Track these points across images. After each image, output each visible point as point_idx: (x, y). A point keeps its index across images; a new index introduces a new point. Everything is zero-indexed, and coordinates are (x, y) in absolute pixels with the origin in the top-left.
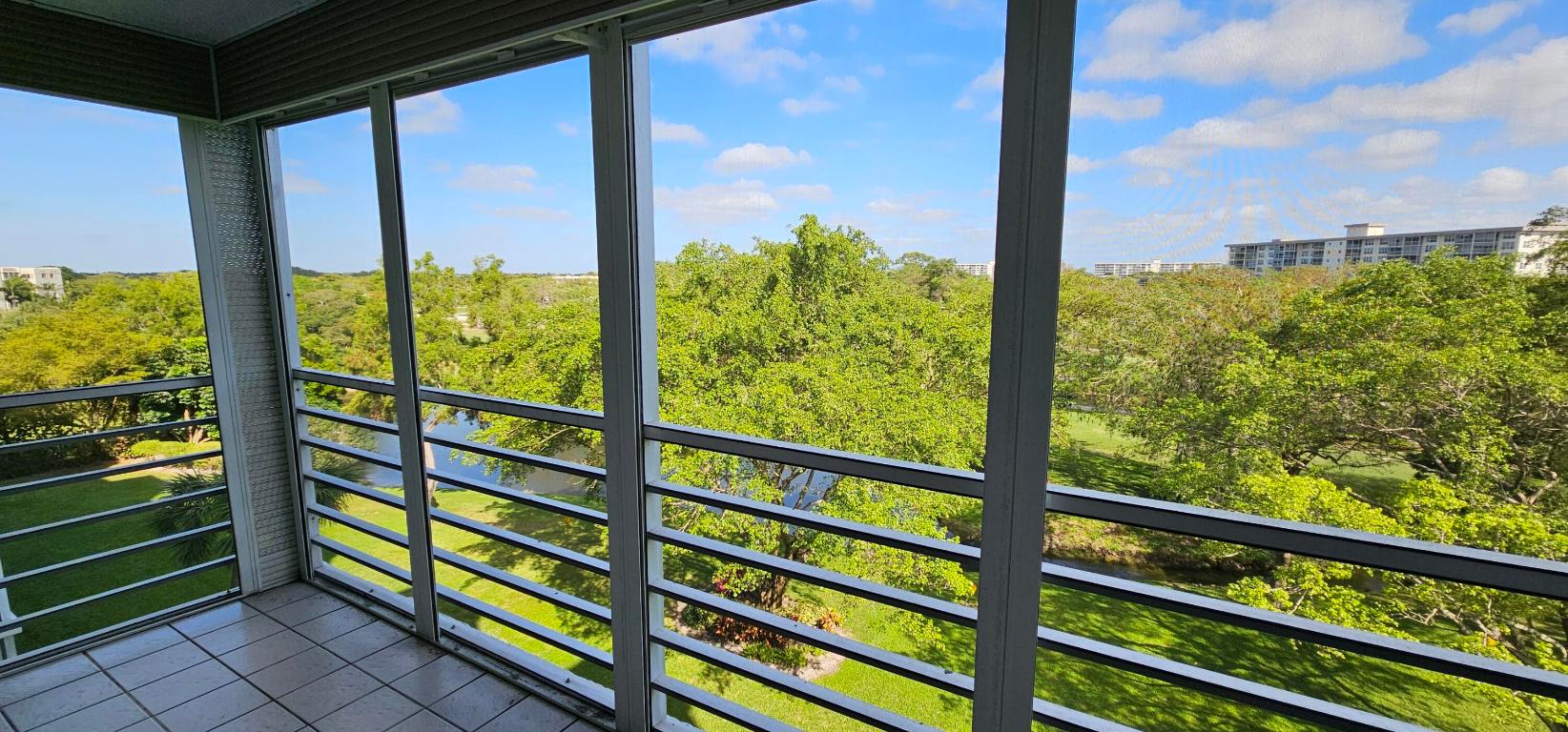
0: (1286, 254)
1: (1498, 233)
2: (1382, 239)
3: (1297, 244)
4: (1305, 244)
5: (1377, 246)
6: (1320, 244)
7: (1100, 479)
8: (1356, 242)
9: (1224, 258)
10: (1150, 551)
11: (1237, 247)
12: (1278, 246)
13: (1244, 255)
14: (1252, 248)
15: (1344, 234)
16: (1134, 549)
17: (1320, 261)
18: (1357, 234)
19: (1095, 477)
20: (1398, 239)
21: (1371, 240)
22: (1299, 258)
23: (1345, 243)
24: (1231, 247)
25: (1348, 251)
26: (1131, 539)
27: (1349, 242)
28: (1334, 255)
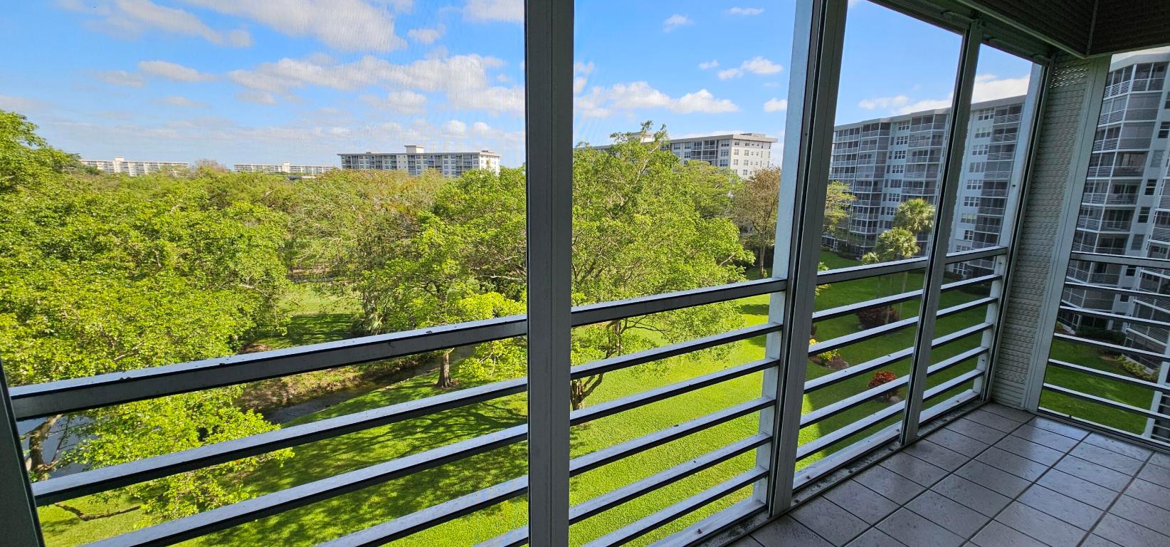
0: (377, 161)
1: (471, 155)
2: (425, 155)
3: (381, 156)
4: (385, 156)
5: (422, 160)
6: (393, 156)
7: (310, 334)
8: (412, 156)
9: (339, 163)
10: (362, 373)
11: (346, 155)
12: (369, 155)
13: (350, 161)
14: (356, 157)
15: (405, 151)
16: (351, 375)
17: (396, 167)
18: (411, 152)
19: (306, 334)
20: (431, 156)
21: (419, 156)
22: (384, 165)
23: (406, 156)
24: (342, 155)
25: (409, 162)
26: (347, 369)
27: (409, 156)
28: (403, 163)
